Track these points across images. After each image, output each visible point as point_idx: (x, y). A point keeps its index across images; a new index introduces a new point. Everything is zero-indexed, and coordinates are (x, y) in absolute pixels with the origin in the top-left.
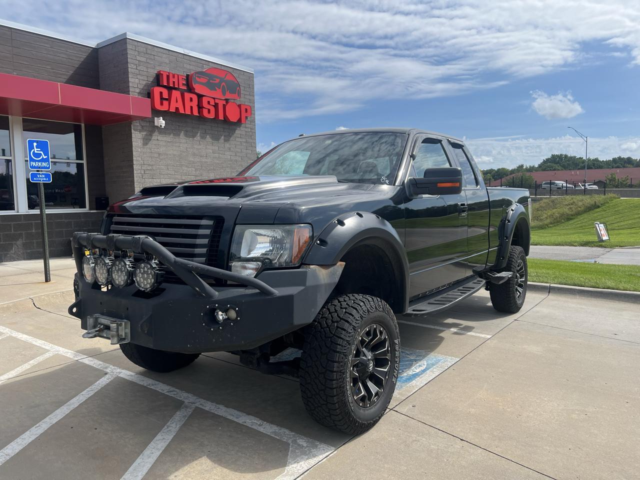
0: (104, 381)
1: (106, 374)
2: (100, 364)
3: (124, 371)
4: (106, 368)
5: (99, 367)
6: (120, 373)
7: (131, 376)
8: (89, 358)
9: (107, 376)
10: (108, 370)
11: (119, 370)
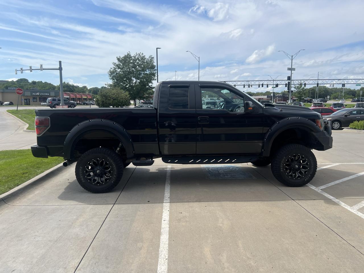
0: (323, 187)
1: (321, 190)
2: (325, 194)
3: (313, 189)
4: (321, 192)
5: (325, 193)
6: (315, 188)
7: (311, 186)
8: (331, 198)
9: (321, 189)
10: (320, 191)
11: (316, 189)
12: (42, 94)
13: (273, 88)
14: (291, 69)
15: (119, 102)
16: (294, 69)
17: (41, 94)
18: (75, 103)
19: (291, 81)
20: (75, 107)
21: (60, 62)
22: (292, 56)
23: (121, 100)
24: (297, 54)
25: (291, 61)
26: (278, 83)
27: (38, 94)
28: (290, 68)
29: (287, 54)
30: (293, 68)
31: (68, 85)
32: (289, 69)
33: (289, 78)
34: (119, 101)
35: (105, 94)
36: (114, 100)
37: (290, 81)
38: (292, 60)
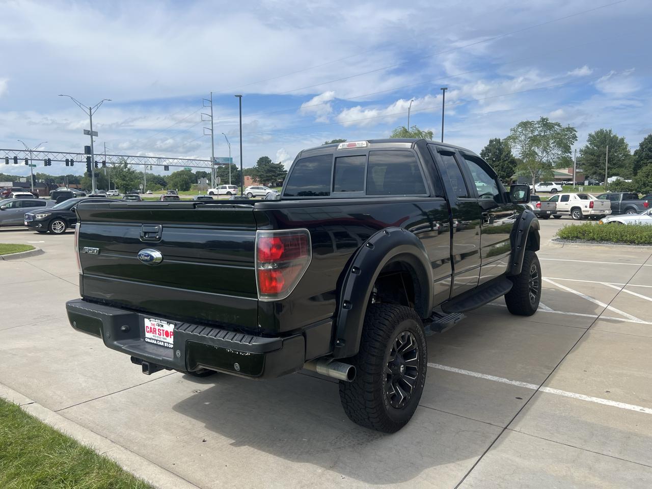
13: (30, 167)
14: (90, 133)
16: (96, 134)
19: (93, 156)
22: (90, 109)
24: (98, 105)
25: (89, 117)
26: (51, 156)
28: (89, 131)
29: (79, 104)
30: (94, 132)
32: (87, 132)
33: (88, 150)
37: (91, 156)
38: (91, 116)
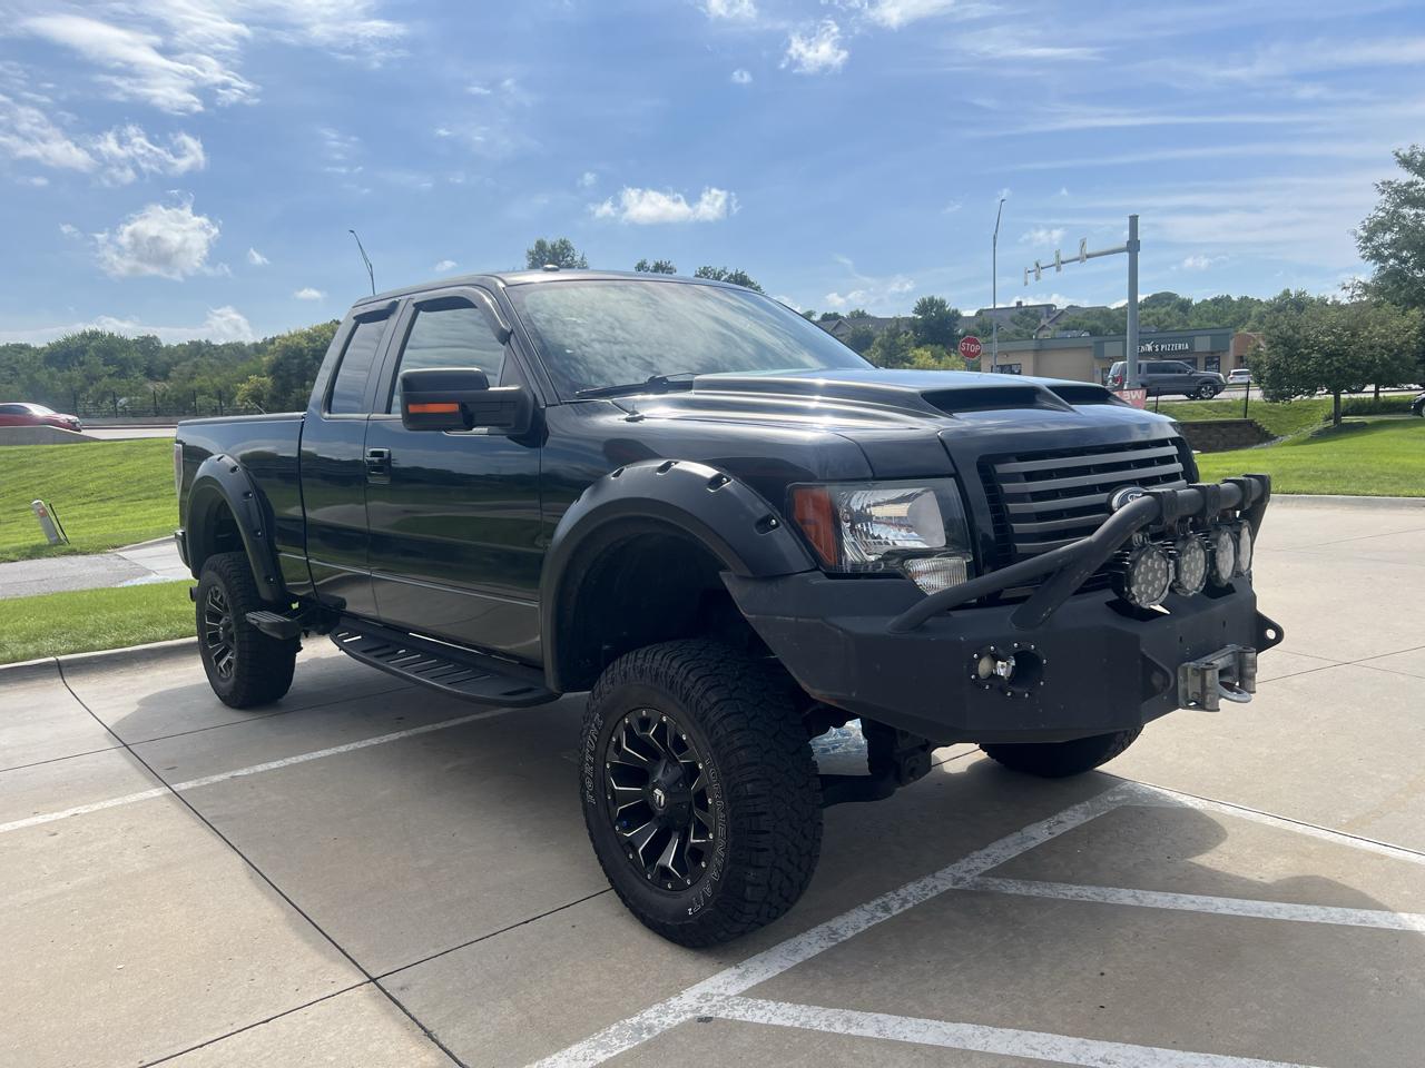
12: (1162, 347)
15: (1351, 366)
17: (1160, 348)
18: (1218, 378)
20: (1217, 393)
21: (1134, 220)
23: (1367, 356)
27: (1150, 348)
31: (1303, 299)
34: (1352, 359)
35: (1290, 332)
36: (1329, 355)
